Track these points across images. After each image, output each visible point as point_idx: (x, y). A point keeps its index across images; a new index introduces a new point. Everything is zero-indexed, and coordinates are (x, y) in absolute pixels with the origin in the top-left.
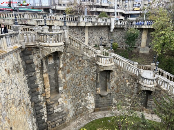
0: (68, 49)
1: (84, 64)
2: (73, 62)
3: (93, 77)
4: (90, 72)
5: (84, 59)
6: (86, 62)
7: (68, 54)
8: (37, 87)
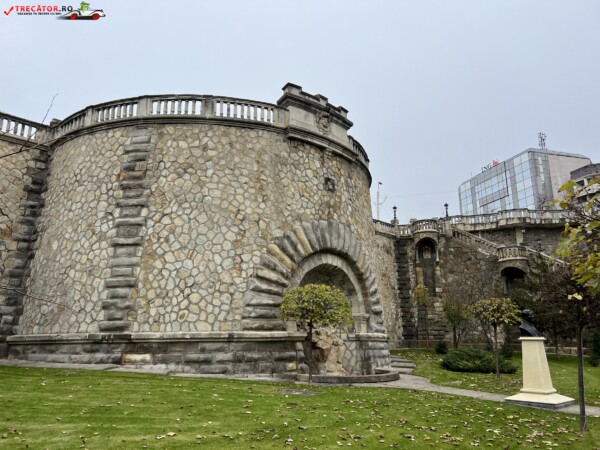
0: (452, 244)
1: (478, 266)
2: (459, 260)
3: (497, 286)
4: (492, 278)
5: (478, 257)
6: (482, 263)
7: (452, 250)
8: (409, 280)
